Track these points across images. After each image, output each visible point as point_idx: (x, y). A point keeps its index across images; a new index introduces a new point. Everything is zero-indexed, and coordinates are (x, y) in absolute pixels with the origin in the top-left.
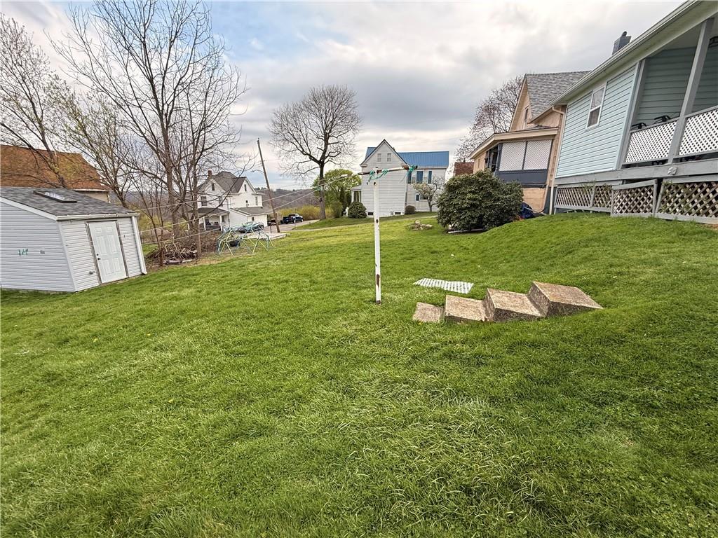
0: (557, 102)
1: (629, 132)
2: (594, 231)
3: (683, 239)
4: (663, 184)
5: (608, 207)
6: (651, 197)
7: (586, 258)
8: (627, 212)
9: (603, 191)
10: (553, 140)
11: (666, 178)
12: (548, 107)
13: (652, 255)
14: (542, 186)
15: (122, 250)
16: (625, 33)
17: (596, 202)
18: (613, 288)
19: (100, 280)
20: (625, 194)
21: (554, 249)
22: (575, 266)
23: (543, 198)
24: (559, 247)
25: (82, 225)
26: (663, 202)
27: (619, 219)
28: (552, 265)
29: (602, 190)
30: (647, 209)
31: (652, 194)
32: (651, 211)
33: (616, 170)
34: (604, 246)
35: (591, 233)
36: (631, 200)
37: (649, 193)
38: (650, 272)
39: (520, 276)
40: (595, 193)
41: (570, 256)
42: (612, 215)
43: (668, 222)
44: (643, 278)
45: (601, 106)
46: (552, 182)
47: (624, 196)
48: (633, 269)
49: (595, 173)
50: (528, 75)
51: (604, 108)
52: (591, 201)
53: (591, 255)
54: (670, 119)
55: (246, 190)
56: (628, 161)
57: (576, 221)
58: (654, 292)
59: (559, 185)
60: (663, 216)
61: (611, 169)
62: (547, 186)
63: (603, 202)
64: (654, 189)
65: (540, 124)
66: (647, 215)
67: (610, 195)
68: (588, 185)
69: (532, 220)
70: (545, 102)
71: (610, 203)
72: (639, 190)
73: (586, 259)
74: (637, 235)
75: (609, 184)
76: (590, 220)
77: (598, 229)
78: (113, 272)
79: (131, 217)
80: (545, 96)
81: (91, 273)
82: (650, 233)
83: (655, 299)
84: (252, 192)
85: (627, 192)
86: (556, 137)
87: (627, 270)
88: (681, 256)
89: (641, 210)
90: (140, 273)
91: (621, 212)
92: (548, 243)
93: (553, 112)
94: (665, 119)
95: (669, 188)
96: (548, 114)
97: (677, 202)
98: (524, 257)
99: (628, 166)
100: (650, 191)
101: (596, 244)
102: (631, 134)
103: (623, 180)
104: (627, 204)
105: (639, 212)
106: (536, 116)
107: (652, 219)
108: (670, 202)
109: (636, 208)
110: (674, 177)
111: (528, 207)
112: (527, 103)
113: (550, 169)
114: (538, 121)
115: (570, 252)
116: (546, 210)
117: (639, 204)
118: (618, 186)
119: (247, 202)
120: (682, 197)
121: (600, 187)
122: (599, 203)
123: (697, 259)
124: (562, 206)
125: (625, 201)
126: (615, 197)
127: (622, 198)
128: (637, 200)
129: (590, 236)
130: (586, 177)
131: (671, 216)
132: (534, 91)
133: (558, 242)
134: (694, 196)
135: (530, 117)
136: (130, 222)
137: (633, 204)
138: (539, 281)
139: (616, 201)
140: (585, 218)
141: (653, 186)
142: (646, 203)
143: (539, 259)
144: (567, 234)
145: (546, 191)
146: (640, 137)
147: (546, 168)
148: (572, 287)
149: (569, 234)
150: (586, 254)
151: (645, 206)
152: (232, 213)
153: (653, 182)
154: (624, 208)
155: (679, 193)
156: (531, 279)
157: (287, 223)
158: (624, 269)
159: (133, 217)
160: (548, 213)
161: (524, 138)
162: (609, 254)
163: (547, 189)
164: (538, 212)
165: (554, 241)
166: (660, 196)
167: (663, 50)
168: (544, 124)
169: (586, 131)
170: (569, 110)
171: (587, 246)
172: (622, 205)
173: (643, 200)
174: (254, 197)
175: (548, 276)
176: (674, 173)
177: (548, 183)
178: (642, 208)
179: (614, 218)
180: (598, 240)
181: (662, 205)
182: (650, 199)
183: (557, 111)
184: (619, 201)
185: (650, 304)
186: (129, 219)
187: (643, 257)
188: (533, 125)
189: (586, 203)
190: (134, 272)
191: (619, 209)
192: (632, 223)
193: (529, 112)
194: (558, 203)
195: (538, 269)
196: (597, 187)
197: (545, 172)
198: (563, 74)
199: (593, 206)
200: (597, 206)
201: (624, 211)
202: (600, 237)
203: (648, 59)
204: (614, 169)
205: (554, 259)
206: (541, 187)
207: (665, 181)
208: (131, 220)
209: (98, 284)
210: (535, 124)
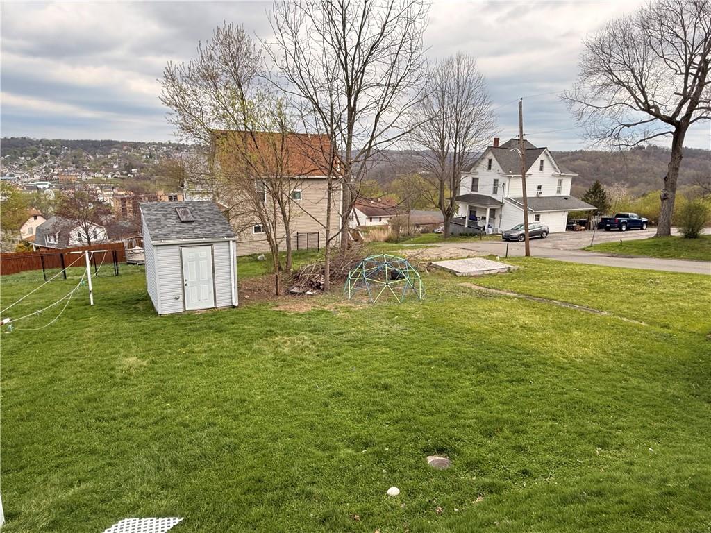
15: (214, 276)
19: (185, 307)
25: (176, 250)
55: (541, 169)
78: (200, 300)
79: (229, 242)
81: (176, 299)
84: (553, 172)
90: (230, 304)
119: (539, 187)
136: (228, 247)
152: (507, 205)
157: (608, 229)
159: (231, 242)
174: (556, 180)
186: (227, 243)
190: (223, 303)
208: (229, 245)
209: (182, 310)
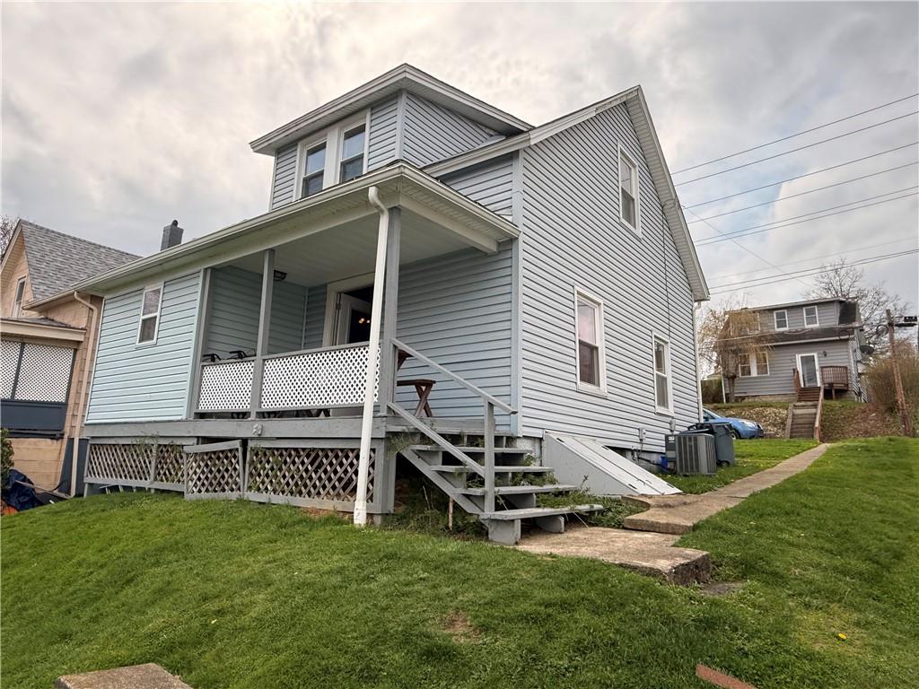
0: (86, 289)
1: (199, 364)
2: (164, 529)
3: (285, 534)
4: (249, 449)
5: (179, 481)
6: (237, 466)
7: (161, 590)
8: (207, 490)
9: (169, 453)
10: (76, 350)
11: (252, 439)
12: (66, 291)
13: (257, 568)
14: (56, 436)
16: (175, 223)
17: (159, 474)
18: (214, 646)
20: (203, 460)
21: (94, 578)
22: (144, 613)
23: (58, 460)
24: (104, 572)
26: (251, 474)
27: (198, 503)
28: (94, 620)
29: (167, 451)
30: (234, 486)
31: (238, 462)
32: (239, 489)
33: (186, 421)
34: (186, 559)
35: (159, 535)
36: (211, 472)
37: (233, 460)
38: (260, 601)
39: (22, 666)
40: (158, 457)
41: (129, 590)
42: (187, 496)
43: (261, 506)
44: (254, 615)
45: (158, 314)
46: (75, 428)
47: (202, 464)
48: (237, 601)
49: (155, 422)
50: (25, 223)
51: (163, 319)
52: (152, 472)
53: (169, 583)
54: (246, 356)
56: (203, 408)
57: (131, 511)
58: (274, 638)
59: (93, 437)
60: (253, 496)
61: (179, 418)
62: (66, 436)
63: (171, 474)
64: (240, 455)
65: (50, 316)
66: (234, 495)
67: (180, 461)
68: (147, 442)
69: (38, 512)
70: (59, 279)
71: (182, 476)
72: (221, 455)
73: (162, 593)
74: (229, 532)
75: (178, 442)
76: (154, 506)
77: (171, 525)
80: (60, 269)
82: (246, 527)
83: (277, 651)
85: (205, 457)
86: (81, 347)
87: (229, 603)
88: (290, 563)
89: (226, 488)
91: (200, 491)
92: (80, 564)
93: (74, 301)
94: (240, 356)
95: (257, 455)
96: (65, 302)
97: (267, 476)
98: (25, 609)
99: (202, 416)
100: (235, 457)
101: (172, 557)
102: (203, 366)
103: (198, 437)
104: (207, 478)
105: (224, 490)
106: (42, 299)
107: (240, 501)
108: (259, 475)
109: (219, 484)
110: (260, 438)
111: (25, 479)
112: (23, 271)
113: (71, 402)
114: (47, 309)
115: (129, 581)
116: (64, 485)
117: (223, 477)
118: (192, 447)
120: (272, 469)
121: (165, 446)
122: (165, 474)
123: (306, 566)
124: (99, 480)
125: (203, 472)
126: (189, 466)
127: (199, 466)
128: (219, 471)
129: (159, 541)
130: (141, 425)
131: (263, 497)
132: (38, 255)
133: (102, 561)
134: (284, 467)
135: (28, 297)
137: (215, 478)
138: (72, 672)
139: (191, 472)
140: (146, 504)
141: (237, 450)
142: (231, 476)
143: (63, 608)
144: (116, 540)
145: (64, 447)
146: (213, 374)
147: (62, 400)
148: (143, 666)
149: (120, 539)
150: (158, 584)
151: (230, 480)
153: (237, 444)
154: (203, 485)
155: (268, 462)
156: (51, 669)
158: (226, 603)
160: (68, 492)
161: (16, 336)
162: (198, 574)
163: (65, 440)
164: (48, 490)
165: (92, 559)
166: (247, 465)
167: (230, 266)
168: (58, 318)
169: (137, 349)
170: (108, 307)
171: (157, 564)
172: (199, 479)
173: (227, 470)
175: (90, 650)
176: (260, 432)
177: (67, 429)
178: (227, 483)
179: (191, 502)
180: (174, 547)
181: (251, 480)
182: (235, 469)
183: (83, 301)
184: (195, 473)
185: (273, 662)
187: (246, 573)
188: (34, 315)
189: (142, 474)
191: (195, 485)
192: (218, 512)
193: (27, 288)
194: (91, 472)
195: (65, 637)
196: (160, 445)
197: (61, 408)
198: (90, 243)
199: (155, 479)
200: (162, 480)
201: (203, 489)
202: (177, 543)
203: (213, 269)
204: (184, 418)
205: (99, 604)
206: (53, 437)
207: (251, 444)
210: (40, 312)
